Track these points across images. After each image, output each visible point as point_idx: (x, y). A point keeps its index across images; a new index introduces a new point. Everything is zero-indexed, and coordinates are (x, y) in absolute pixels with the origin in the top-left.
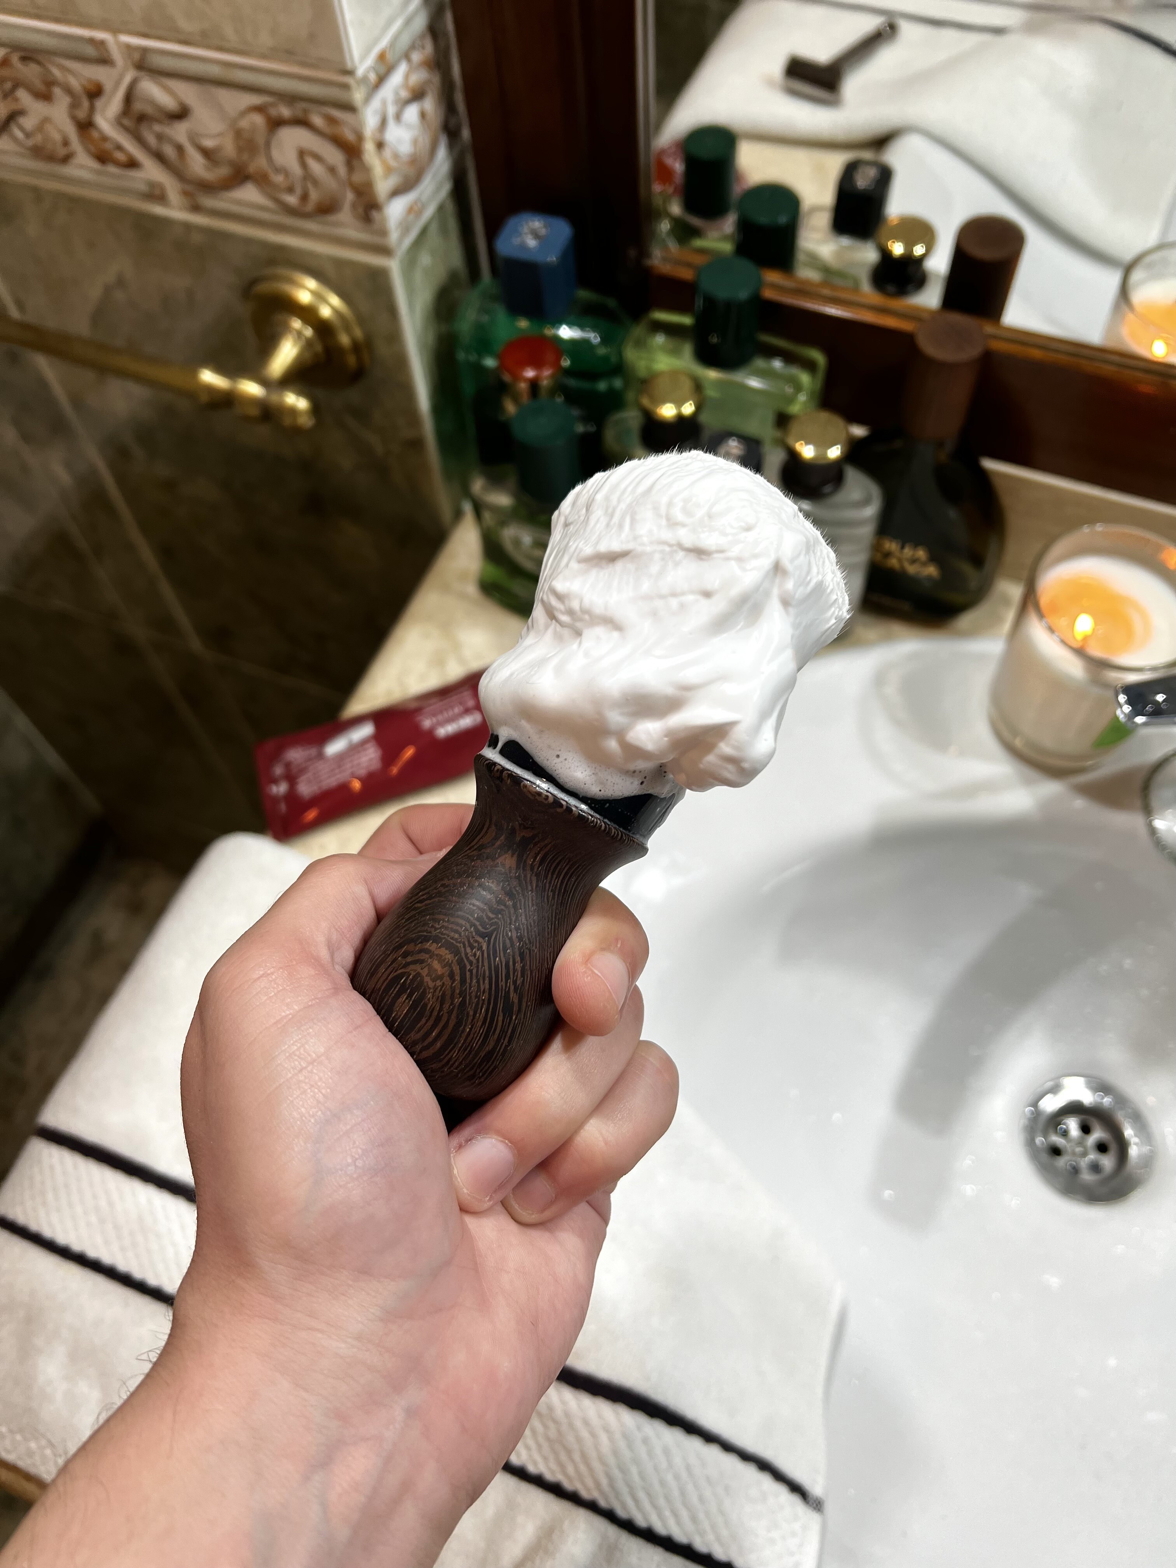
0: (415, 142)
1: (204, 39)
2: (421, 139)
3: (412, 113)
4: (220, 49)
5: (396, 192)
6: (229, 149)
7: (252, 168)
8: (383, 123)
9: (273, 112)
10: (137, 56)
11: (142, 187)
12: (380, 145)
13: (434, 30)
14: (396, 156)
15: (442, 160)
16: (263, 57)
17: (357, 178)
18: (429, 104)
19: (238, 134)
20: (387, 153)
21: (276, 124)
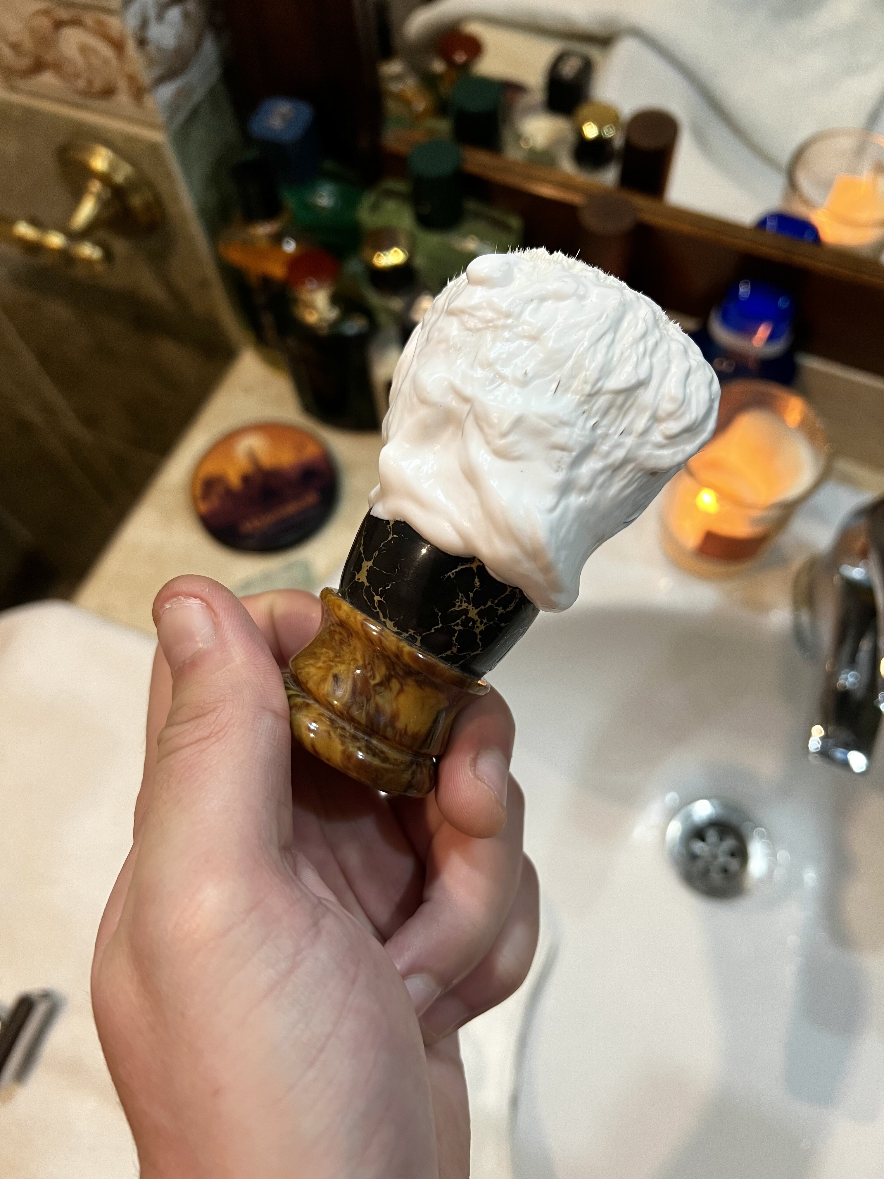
0: (180, 37)
2: (185, 34)
3: (174, 14)
5: (161, 80)
6: (28, 44)
7: (48, 59)
8: (144, 24)
9: (55, 15)
12: (142, 42)
14: (160, 49)
15: (209, 51)
18: (192, 6)
19: (33, 32)
20: (151, 48)
21: (58, 24)
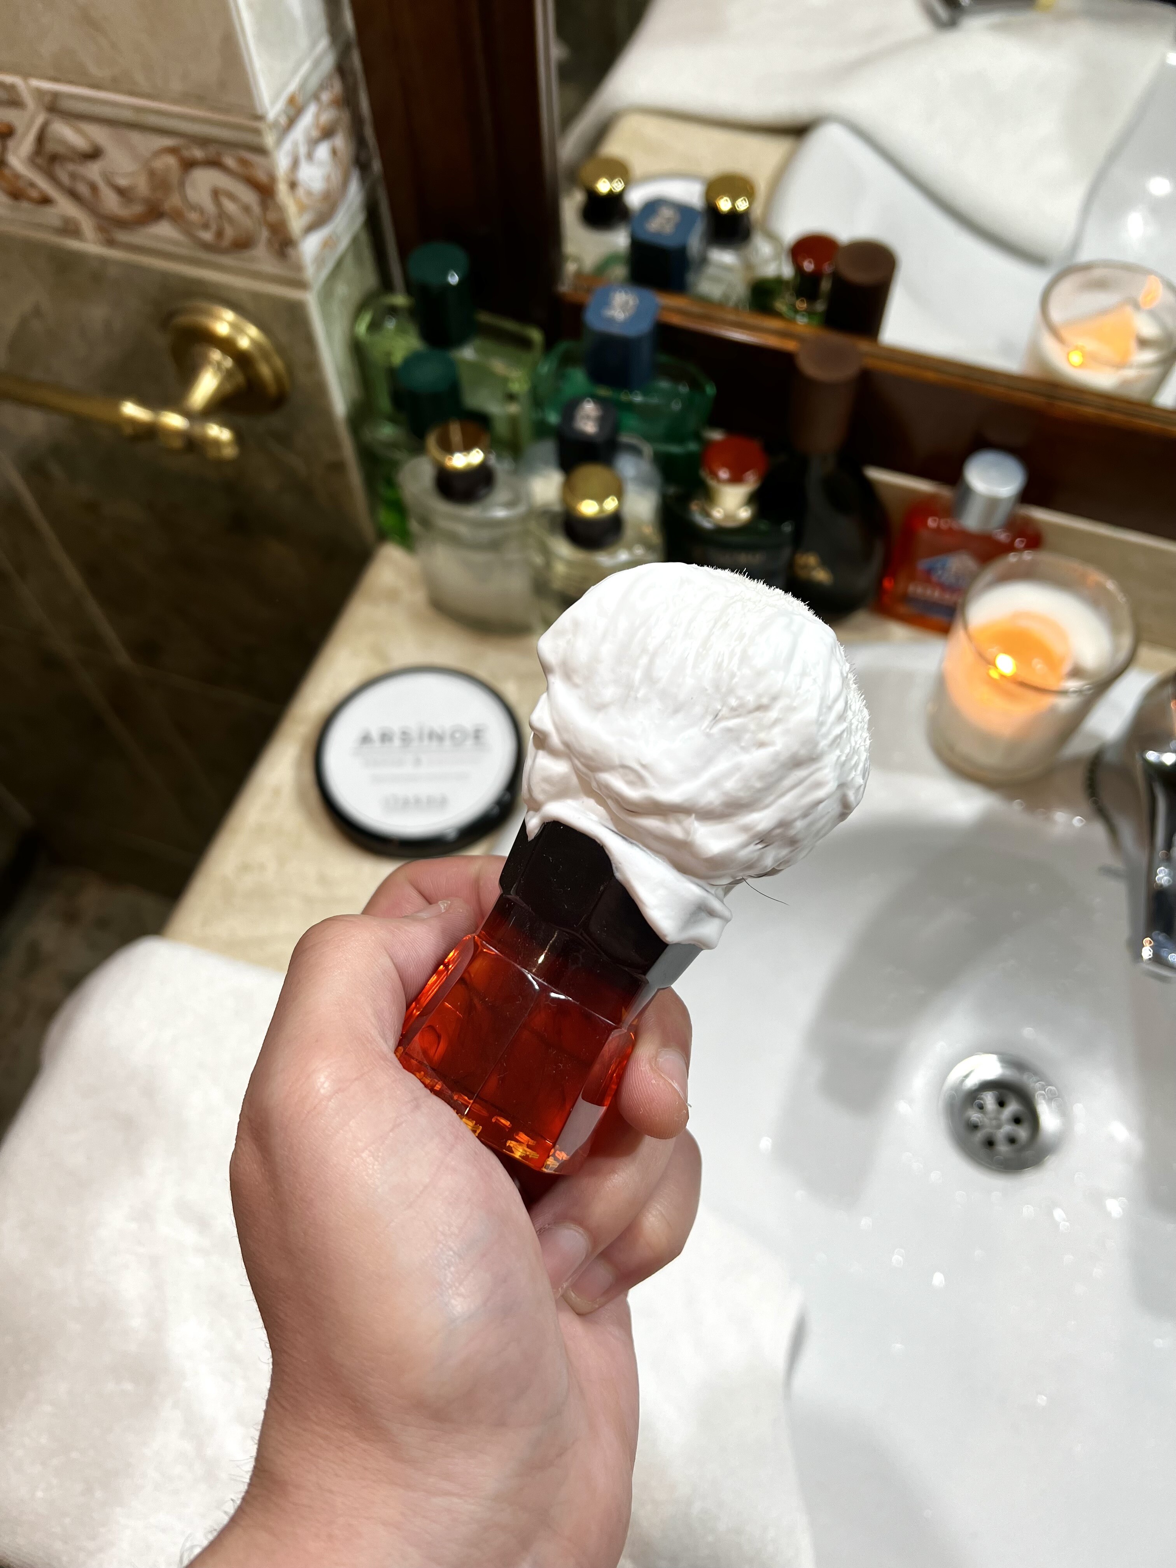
0: (328, 179)
1: (114, 85)
2: (333, 177)
3: (323, 151)
4: (132, 93)
5: (311, 228)
6: (143, 187)
7: (167, 206)
8: (295, 164)
9: (186, 153)
10: (47, 99)
11: (57, 222)
12: (293, 185)
13: (342, 69)
14: (309, 193)
15: (354, 193)
16: (175, 101)
17: (272, 216)
18: (340, 141)
19: (152, 174)
20: (301, 192)
21: (189, 165)
